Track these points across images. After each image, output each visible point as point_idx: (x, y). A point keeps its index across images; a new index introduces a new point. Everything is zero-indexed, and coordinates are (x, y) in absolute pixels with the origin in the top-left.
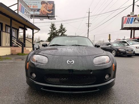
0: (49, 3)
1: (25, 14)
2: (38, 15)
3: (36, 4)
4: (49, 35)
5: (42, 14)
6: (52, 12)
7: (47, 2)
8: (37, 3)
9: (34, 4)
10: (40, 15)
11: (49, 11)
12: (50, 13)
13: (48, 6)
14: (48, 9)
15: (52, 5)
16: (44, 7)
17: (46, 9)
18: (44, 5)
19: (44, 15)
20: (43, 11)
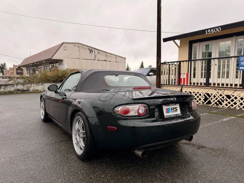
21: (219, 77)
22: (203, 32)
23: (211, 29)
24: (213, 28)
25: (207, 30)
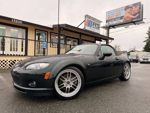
0: (134, 6)
1: (93, 27)
2: (121, 23)
3: (119, 12)
4: (145, 42)
5: (126, 20)
6: (138, 15)
7: (131, 6)
8: (120, 10)
9: (117, 12)
10: (123, 22)
11: (134, 15)
12: (136, 16)
13: (133, 10)
14: (133, 13)
15: (139, 6)
16: (129, 12)
17: (131, 14)
18: (128, 10)
19: (128, 21)
20: (127, 17)
21: (11, 50)
22: (10, 19)
23: (16, 20)
24: (18, 20)
25: (13, 19)
